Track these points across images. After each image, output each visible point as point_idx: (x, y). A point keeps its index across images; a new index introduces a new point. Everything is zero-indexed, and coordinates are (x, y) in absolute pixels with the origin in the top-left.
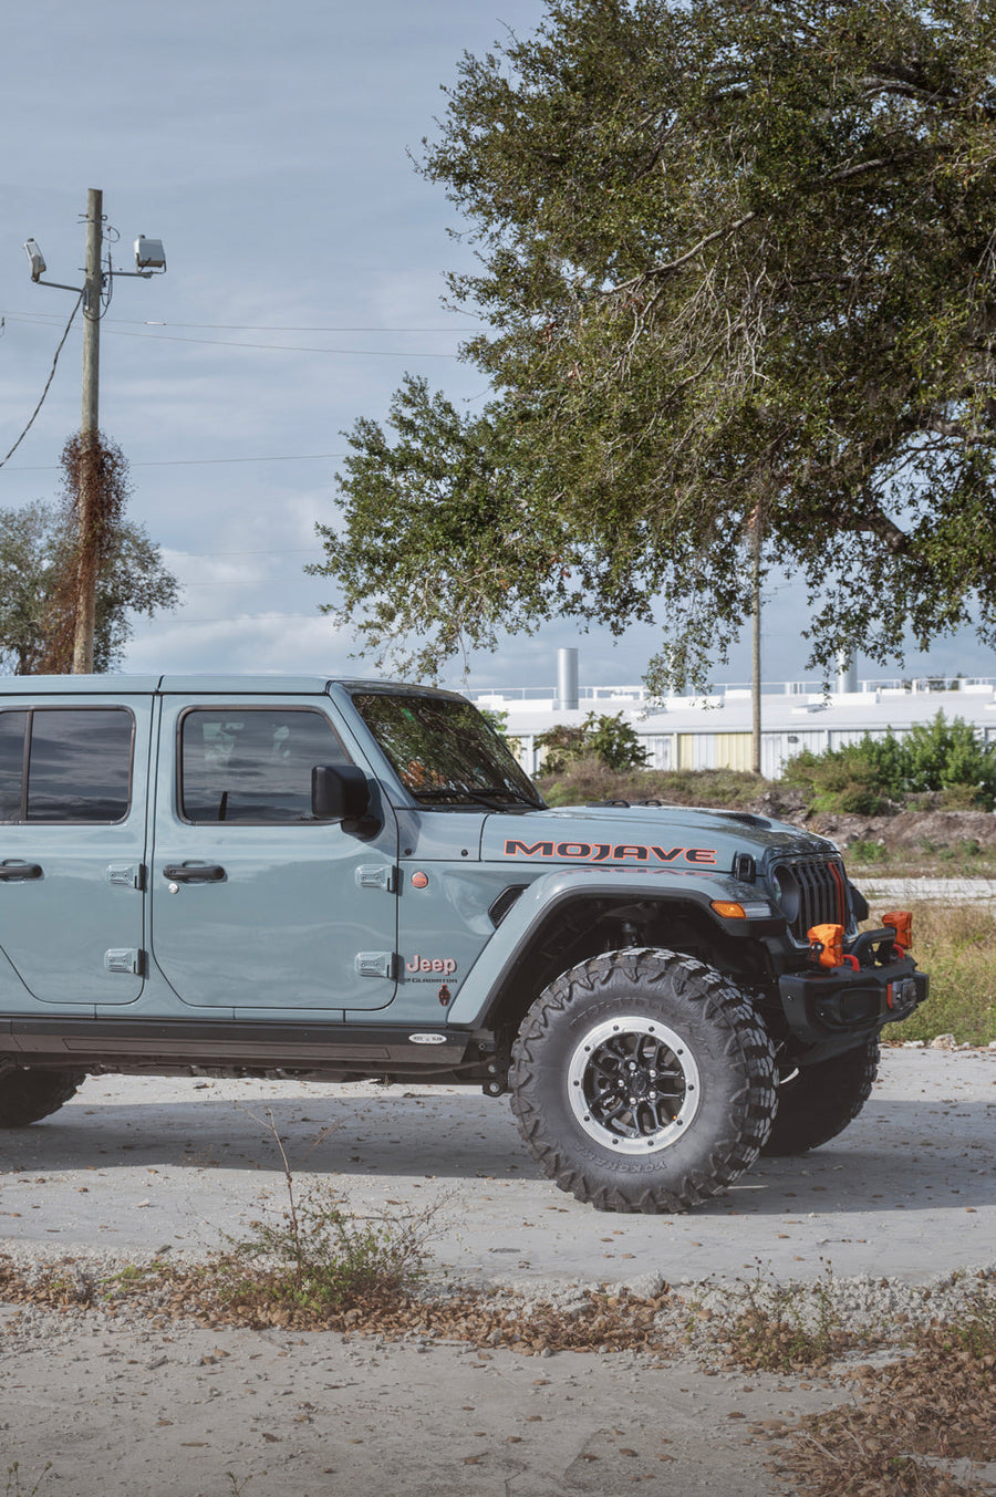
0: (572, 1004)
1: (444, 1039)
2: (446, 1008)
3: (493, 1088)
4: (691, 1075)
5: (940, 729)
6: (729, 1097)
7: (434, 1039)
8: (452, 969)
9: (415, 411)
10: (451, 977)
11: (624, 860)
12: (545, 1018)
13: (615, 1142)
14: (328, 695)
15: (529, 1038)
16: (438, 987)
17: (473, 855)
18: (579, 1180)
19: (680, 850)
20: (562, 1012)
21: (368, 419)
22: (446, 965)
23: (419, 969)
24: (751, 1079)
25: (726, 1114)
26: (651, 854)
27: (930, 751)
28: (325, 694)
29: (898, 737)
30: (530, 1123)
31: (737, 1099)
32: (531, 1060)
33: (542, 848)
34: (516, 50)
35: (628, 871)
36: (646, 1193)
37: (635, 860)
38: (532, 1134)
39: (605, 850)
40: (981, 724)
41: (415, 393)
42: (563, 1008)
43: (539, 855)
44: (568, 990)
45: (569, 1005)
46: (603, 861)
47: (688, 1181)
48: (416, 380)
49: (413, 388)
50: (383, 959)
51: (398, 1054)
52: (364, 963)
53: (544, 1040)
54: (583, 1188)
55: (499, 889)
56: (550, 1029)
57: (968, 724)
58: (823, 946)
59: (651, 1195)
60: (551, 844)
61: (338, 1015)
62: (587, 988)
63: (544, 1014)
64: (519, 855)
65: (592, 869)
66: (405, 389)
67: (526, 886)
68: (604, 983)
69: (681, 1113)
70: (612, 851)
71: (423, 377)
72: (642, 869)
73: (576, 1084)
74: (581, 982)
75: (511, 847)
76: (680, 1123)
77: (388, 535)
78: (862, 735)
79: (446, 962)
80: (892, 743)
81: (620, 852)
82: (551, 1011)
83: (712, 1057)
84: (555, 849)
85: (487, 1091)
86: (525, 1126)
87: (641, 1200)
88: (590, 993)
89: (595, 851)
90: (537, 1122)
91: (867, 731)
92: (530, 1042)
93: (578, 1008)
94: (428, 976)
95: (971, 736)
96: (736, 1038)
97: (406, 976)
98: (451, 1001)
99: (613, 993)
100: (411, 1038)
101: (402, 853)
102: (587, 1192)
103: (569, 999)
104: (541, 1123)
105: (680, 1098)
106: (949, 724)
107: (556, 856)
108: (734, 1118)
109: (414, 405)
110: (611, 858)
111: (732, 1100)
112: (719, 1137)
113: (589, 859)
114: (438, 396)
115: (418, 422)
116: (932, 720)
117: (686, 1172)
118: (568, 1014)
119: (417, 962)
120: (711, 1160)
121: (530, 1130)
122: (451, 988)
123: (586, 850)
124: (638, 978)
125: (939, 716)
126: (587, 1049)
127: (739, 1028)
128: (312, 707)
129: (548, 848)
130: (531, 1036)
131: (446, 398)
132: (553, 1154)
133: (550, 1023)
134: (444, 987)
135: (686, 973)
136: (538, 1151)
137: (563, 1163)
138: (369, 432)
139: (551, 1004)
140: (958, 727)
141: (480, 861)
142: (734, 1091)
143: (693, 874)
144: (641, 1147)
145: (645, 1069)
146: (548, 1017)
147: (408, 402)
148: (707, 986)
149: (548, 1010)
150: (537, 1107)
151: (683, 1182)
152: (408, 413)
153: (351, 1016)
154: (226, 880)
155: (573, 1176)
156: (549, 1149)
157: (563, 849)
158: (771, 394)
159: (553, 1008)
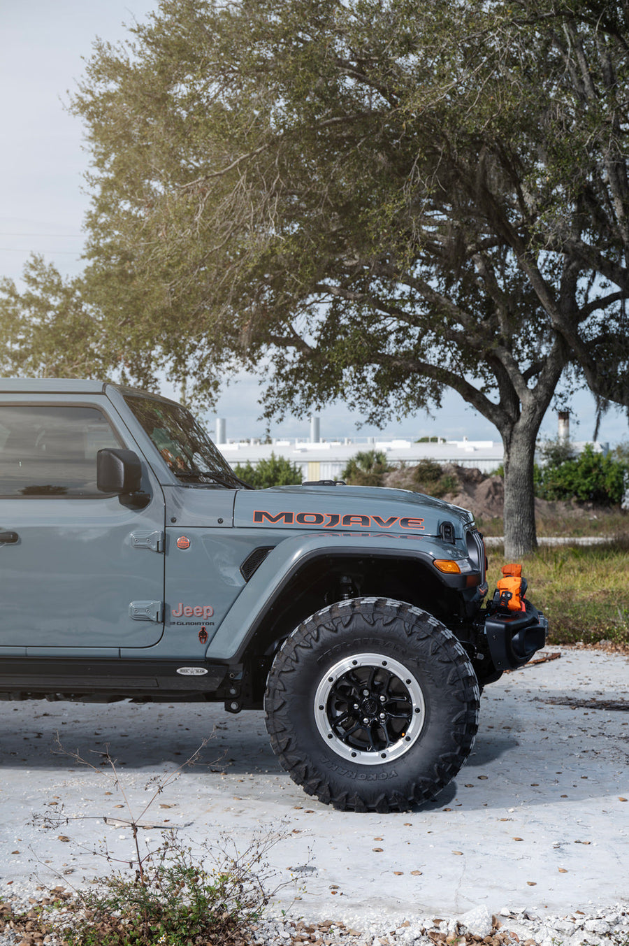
0: (319, 644)
1: (206, 671)
2: (205, 646)
3: (234, 706)
4: (417, 700)
5: (273, 462)
6: (451, 718)
7: (197, 671)
8: (210, 614)
9: (37, 272)
10: (210, 620)
11: (351, 526)
12: (296, 654)
13: (354, 755)
14: (105, 394)
15: (282, 672)
16: (199, 628)
17: (227, 522)
18: (325, 787)
19: (395, 519)
20: (310, 650)
21: (8, 277)
22: (205, 610)
23: (183, 613)
24: (468, 703)
25: (448, 732)
26: (372, 520)
27: (270, 472)
28: (103, 393)
29: (253, 465)
30: (284, 741)
31: (457, 720)
32: (285, 690)
33: (284, 517)
34: (136, 28)
35: (354, 536)
36: (381, 797)
37: (360, 526)
38: (285, 750)
39: (335, 518)
40: (293, 460)
41: (36, 264)
42: (311, 647)
43: (281, 522)
44: (316, 632)
45: (316, 645)
46: (335, 527)
47: (416, 787)
48: (37, 256)
49: (36, 261)
50: (153, 606)
51: (167, 684)
52: (137, 609)
53: (295, 673)
54: (328, 794)
55: (249, 549)
56: (300, 664)
57: (286, 459)
58: (511, 594)
59: (386, 798)
60: (292, 514)
61: (115, 652)
62: (332, 631)
63: (295, 652)
64: (265, 522)
65: (326, 534)
66: (31, 261)
67: (272, 548)
68: (346, 626)
69: (409, 731)
70: (341, 519)
71: (41, 254)
72: (365, 533)
73: (321, 708)
74: (327, 626)
75: (258, 516)
76: (408, 739)
77: (22, 342)
78: (237, 465)
79: (205, 609)
80: (251, 470)
81: (347, 519)
82: (301, 649)
83: (437, 686)
84: (295, 518)
85: (228, 709)
86: (279, 744)
87: (377, 803)
88: (334, 634)
89: (327, 520)
90: (290, 740)
91: (238, 463)
92: (283, 675)
93: (325, 646)
94: (190, 620)
95: (288, 465)
96: (456, 670)
97: (172, 619)
98: (209, 639)
99: (354, 634)
100: (178, 671)
101: (169, 521)
102: (331, 795)
103: (317, 640)
104: (293, 741)
105: (407, 719)
106: (277, 459)
107: (295, 523)
108: (456, 736)
109: (36, 270)
110: (340, 525)
111: (453, 720)
112: (442, 751)
113: (323, 525)
114: (51, 265)
115: (39, 279)
116: (270, 457)
117: (414, 779)
118: (315, 652)
119: (181, 609)
120: (435, 769)
121: (283, 746)
122: (210, 630)
123: (319, 518)
124: (374, 622)
125: (273, 455)
126: (331, 680)
127: (458, 662)
128: (92, 404)
129: (289, 517)
130: (284, 670)
131: (55, 267)
132: (304, 766)
133: (300, 660)
134: (203, 629)
135: (414, 618)
136: (289, 763)
137: (311, 773)
138: (8, 284)
139: (301, 643)
140: (281, 460)
141: (233, 527)
142: (453, 713)
143: (406, 537)
144: (375, 758)
145: (376, 695)
146: (299, 655)
147: (33, 267)
148: (432, 629)
149: (299, 649)
150: (289, 729)
151: (413, 788)
152: (33, 274)
153: (125, 652)
154: (20, 543)
155: (320, 784)
156: (299, 762)
157: (301, 518)
158: (287, 247)
159: (303, 647)
